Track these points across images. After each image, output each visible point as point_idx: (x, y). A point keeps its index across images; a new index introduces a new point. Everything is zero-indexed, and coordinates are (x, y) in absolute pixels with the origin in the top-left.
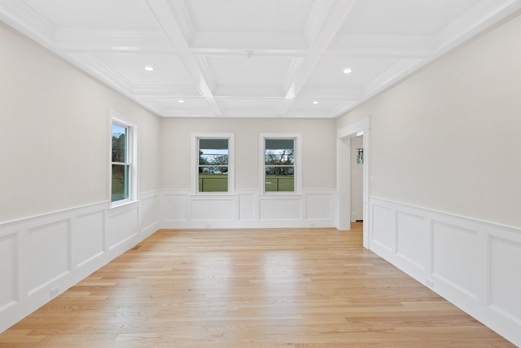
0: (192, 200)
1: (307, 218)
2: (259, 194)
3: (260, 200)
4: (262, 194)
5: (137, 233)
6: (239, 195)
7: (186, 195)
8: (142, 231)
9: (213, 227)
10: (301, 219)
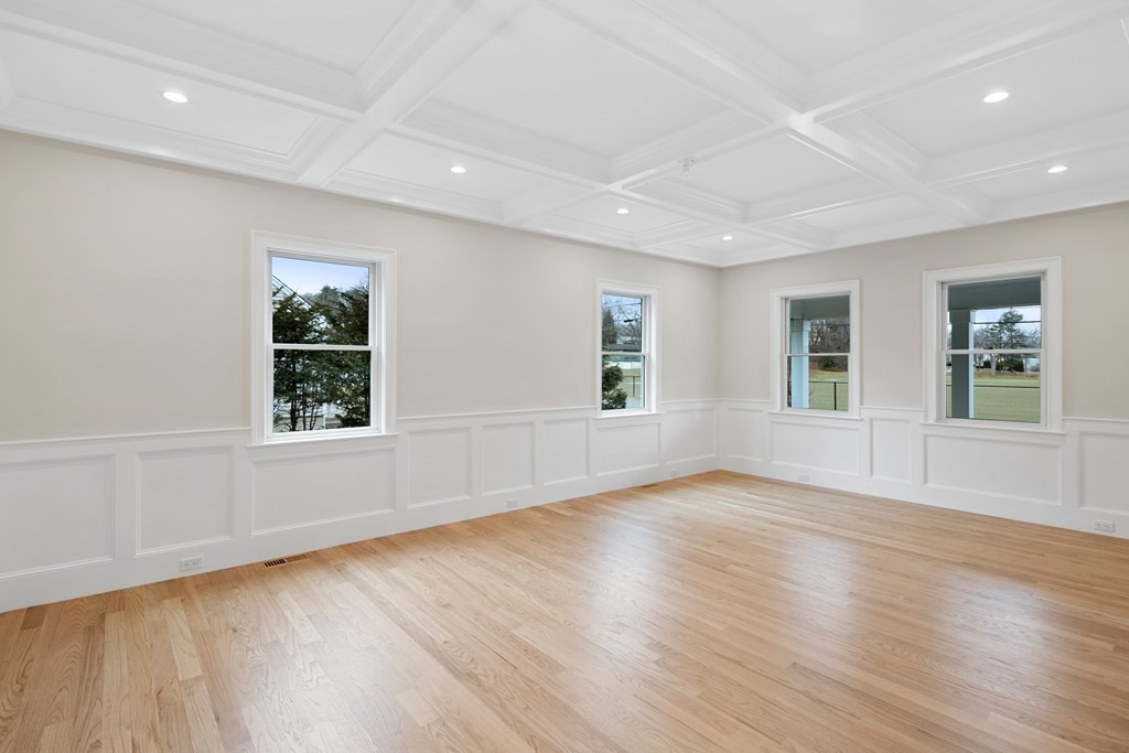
0: (773, 422)
1: (1081, 503)
2: (922, 422)
3: (926, 436)
4: (931, 422)
5: (657, 465)
6: (871, 420)
7: (761, 411)
8: (669, 463)
9: (811, 483)
10: (1059, 503)
